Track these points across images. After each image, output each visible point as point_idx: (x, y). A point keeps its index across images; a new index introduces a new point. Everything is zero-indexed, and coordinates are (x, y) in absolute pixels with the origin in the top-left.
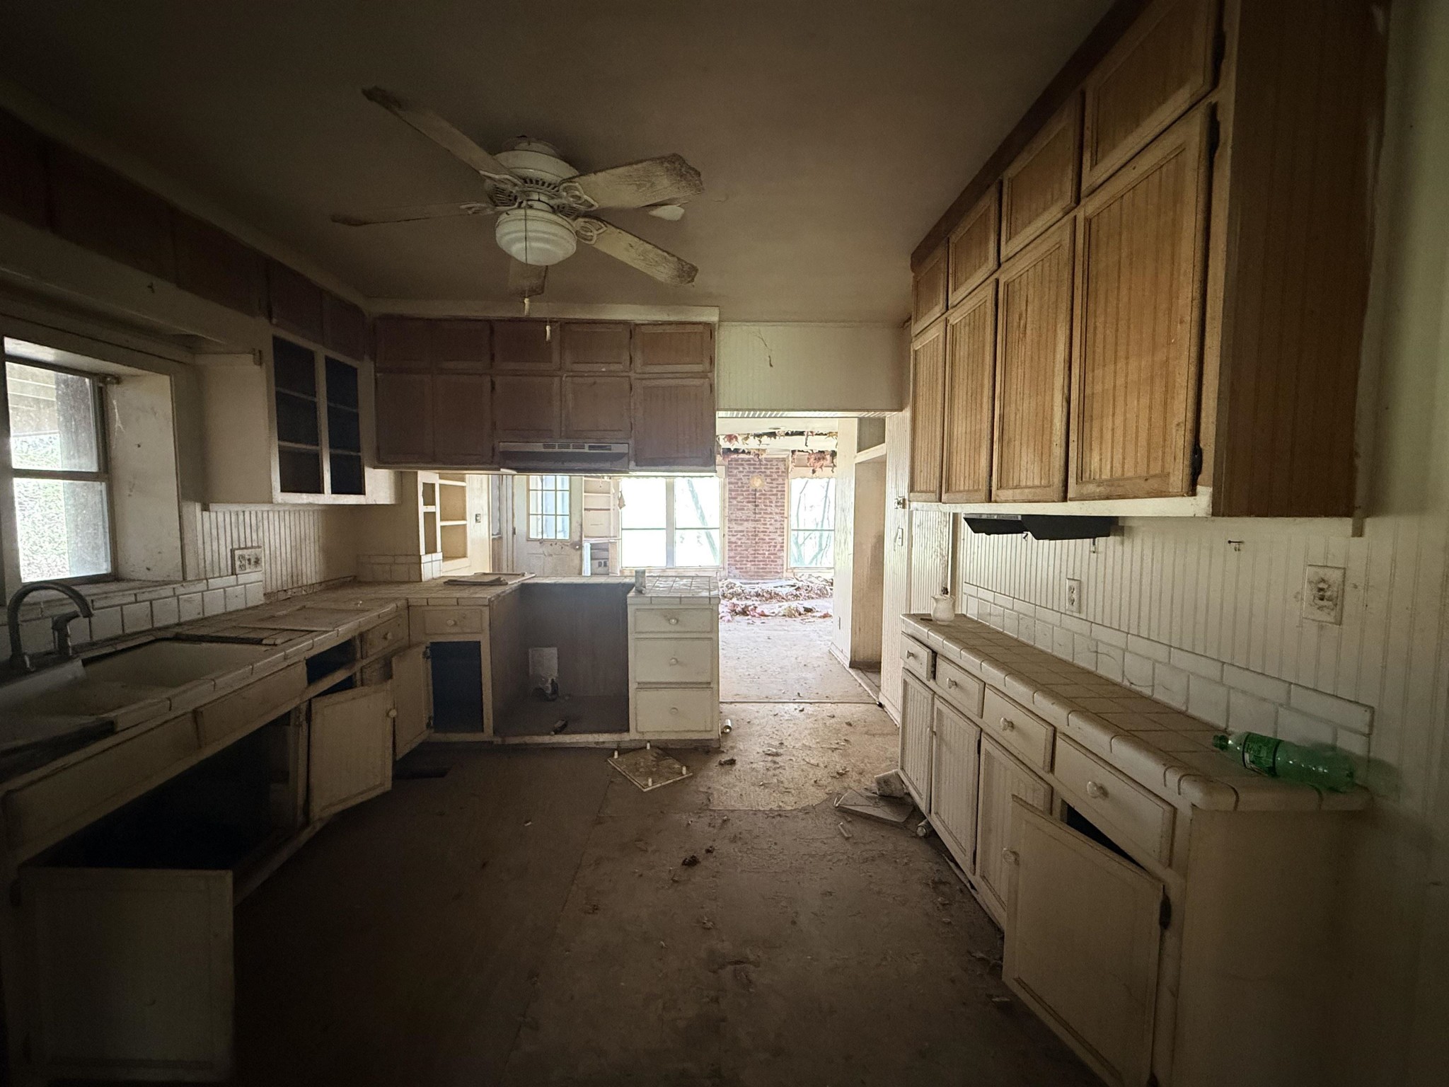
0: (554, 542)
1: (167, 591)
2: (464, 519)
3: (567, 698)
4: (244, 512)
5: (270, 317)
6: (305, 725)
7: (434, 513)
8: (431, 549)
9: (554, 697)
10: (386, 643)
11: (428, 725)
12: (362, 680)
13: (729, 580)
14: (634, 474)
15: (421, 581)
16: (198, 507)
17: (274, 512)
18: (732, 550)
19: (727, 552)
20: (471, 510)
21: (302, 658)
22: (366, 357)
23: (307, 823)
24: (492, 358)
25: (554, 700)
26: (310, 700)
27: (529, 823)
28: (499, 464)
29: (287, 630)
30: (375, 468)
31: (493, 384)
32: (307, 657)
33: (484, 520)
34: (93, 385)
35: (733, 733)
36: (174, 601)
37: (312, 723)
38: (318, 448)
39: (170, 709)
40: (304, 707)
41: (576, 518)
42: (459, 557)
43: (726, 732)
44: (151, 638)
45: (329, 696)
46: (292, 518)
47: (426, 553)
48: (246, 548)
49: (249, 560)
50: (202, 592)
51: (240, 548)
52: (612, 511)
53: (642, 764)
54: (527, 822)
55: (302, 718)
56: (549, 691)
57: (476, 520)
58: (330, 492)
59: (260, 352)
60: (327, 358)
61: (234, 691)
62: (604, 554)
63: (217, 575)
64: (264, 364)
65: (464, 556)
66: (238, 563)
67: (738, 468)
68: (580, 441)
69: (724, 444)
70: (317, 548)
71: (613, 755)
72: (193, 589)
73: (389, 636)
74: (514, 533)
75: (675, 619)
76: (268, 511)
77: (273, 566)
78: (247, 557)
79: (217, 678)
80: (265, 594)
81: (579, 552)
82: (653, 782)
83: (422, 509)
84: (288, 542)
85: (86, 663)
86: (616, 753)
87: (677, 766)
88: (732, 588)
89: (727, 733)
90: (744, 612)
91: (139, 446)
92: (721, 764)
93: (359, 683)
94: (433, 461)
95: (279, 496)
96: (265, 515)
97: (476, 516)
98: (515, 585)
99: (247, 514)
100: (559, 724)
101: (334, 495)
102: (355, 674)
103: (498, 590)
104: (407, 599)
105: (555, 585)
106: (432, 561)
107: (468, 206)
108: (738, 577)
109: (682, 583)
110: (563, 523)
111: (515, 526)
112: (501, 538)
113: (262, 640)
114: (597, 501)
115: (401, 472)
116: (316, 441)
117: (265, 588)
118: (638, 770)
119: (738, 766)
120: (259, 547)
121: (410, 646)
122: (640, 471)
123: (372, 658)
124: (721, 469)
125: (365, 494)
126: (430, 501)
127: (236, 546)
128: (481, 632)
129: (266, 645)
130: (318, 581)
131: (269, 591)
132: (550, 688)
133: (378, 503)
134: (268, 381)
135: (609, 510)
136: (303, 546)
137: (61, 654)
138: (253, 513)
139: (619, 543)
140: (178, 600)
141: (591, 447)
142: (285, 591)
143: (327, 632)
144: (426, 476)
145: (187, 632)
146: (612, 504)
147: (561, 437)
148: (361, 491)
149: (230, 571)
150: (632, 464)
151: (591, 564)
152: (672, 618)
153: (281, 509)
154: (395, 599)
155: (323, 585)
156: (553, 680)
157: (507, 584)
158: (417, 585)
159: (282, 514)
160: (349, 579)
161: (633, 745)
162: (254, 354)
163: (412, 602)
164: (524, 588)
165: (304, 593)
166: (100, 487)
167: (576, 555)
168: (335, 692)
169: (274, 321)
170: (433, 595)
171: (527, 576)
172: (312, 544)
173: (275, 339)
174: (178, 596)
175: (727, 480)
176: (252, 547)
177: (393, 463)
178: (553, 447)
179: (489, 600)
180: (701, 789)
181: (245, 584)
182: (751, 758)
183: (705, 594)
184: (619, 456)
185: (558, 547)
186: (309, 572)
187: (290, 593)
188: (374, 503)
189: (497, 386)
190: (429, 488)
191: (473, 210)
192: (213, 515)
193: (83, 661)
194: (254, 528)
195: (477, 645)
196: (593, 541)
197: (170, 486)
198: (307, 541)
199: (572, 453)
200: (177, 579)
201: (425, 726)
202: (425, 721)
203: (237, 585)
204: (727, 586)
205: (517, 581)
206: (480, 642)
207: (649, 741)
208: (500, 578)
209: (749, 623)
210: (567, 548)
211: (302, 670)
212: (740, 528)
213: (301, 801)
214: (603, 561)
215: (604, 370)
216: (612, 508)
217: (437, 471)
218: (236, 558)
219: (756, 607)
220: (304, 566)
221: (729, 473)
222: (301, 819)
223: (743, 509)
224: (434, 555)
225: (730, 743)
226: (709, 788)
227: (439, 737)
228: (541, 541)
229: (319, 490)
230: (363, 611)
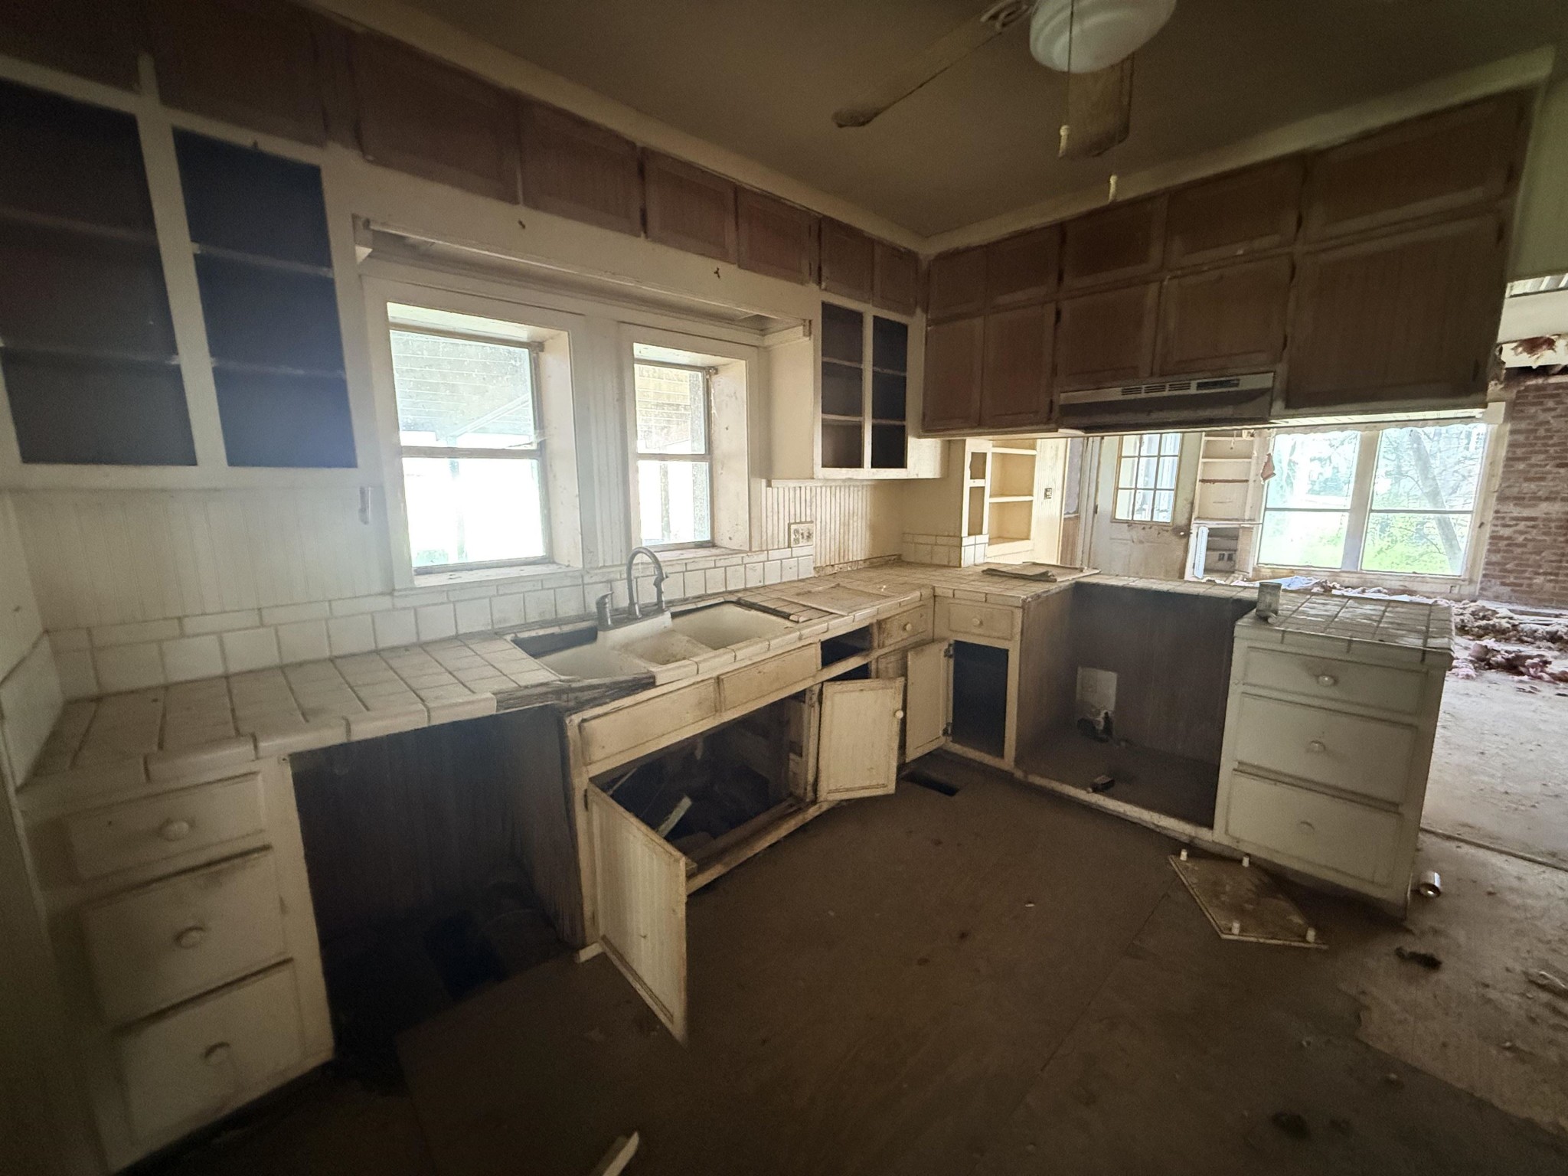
0: (1148, 525)
1: (737, 559)
2: (1032, 495)
3: (1123, 744)
4: (800, 487)
5: (819, 283)
6: (817, 705)
7: (983, 488)
8: (976, 530)
9: (1105, 736)
10: (905, 635)
11: (945, 732)
12: (877, 671)
13: (1480, 603)
14: (1282, 423)
15: (960, 566)
16: (764, 482)
17: (826, 487)
18: (1498, 551)
19: (1484, 552)
20: (1040, 483)
21: (816, 640)
22: (919, 311)
23: (814, 802)
24: (1060, 279)
25: (1102, 740)
26: (822, 683)
27: (1032, 905)
28: (1056, 422)
29: (813, 608)
30: (919, 437)
31: (1058, 313)
32: (822, 640)
33: (1056, 495)
34: (703, 376)
35: (1443, 902)
36: (742, 568)
37: (823, 705)
38: (862, 418)
39: (698, 673)
40: (817, 689)
41: (1185, 494)
42: (1023, 539)
43: (1421, 893)
44: (722, 600)
45: (839, 683)
46: (842, 493)
47: (969, 535)
48: (801, 523)
49: (802, 534)
50: (764, 562)
51: (795, 523)
52: (1251, 483)
53: (1228, 888)
54: (1030, 903)
55: (815, 698)
56: (1101, 726)
57: (1046, 495)
58: (870, 466)
59: (810, 321)
60: (876, 318)
61: (753, 664)
62: (1228, 543)
63: (776, 547)
64: (812, 336)
65: (1027, 538)
66: (793, 537)
67: (1541, 403)
68: (1183, 377)
69: (1513, 358)
70: (864, 524)
71: (1179, 855)
72: (755, 558)
73: (909, 627)
74: (1095, 511)
75: (1331, 677)
76: (821, 487)
77: (823, 541)
78: (801, 532)
79: (739, 649)
80: (815, 568)
81: (1184, 541)
82: (1243, 930)
83: (969, 483)
84: (838, 519)
85: (674, 615)
86: (1184, 854)
87: (1297, 920)
88: (1484, 618)
89: (1428, 897)
90: (1513, 666)
91: (727, 429)
92: (1399, 953)
93: (873, 674)
94: (983, 424)
95: (822, 472)
96: (819, 490)
97: (1046, 490)
98: (1067, 583)
99: (803, 489)
100: (1100, 780)
101: (874, 470)
102: (871, 662)
103: (1039, 588)
104: (934, 588)
105: (1124, 589)
106: (975, 544)
107: (992, 12)
108: (1506, 598)
109: (1359, 611)
110: (1165, 500)
111: (1099, 503)
112: (1078, 518)
113: (790, 615)
114: (1226, 468)
115: (949, 441)
116: (859, 412)
117: (815, 562)
118: (1217, 897)
119: (1445, 976)
120: (811, 522)
121: (933, 641)
122: (1293, 416)
123: (891, 649)
124: (1499, 408)
125: (906, 467)
126: (978, 472)
127: (792, 521)
128: (1010, 639)
129: (792, 621)
130: (863, 558)
131: (818, 565)
132: (1103, 723)
133: (920, 477)
134: (815, 351)
135: (1247, 481)
136: (851, 522)
137: (657, 609)
138: (808, 488)
139: (1258, 529)
140: (745, 567)
141: (1200, 386)
142: (832, 566)
143: (843, 616)
144: (975, 444)
145: (747, 599)
146: (1252, 473)
147: (1152, 374)
148: (901, 464)
149: (786, 544)
150: (1278, 406)
151: (1207, 556)
152: (1324, 675)
153: (833, 484)
154: (920, 587)
155: (868, 563)
156: (1106, 714)
157: (1055, 581)
158: (952, 571)
159: (833, 488)
160: (893, 558)
161: (1216, 849)
162: (804, 326)
163: (938, 592)
164: (1079, 588)
165: (849, 569)
166: (704, 466)
167: (1177, 544)
168: (847, 680)
169: (823, 285)
170: (962, 586)
171: (1087, 572)
172: (860, 521)
173: (824, 304)
174: (745, 565)
175: (1508, 427)
176: (806, 522)
177: (938, 431)
178: (1138, 390)
179: (1024, 601)
180: (1343, 986)
181: (798, 557)
182: (1487, 974)
183: (1413, 641)
184: (1252, 396)
185: (1154, 531)
186: (855, 549)
187: (836, 568)
188: (915, 477)
189: (1066, 316)
190: (979, 459)
191: (1002, 16)
192: (775, 490)
193: (671, 614)
194: (808, 504)
195: (1005, 653)
196: (1213, 525)
197: (743, 466)
198: (855, 517)
199: (1169, 397)
200: (745, 549)
201: (941, 732)
202: (942, 726)
203: (792, 557)
204: (1473, 614)
205: (1070, 578)
206: (1007, 651)
207: (1248, 855)
208: (1047, 572)
209: (1520, 690)
210: (1166, 534)
211: (816, 652)
212: (1526, 513)
213: (811, 778)
214: (1226, 553)
215: (1240, 252)
216: (1252, 478)
217: (991, 437)
218: (792, 531)
219: (1546, 663)
220: (850, 542)
221: (1514, 411)
222: (810, 795)
223: (1542, 479)
224: (978, 537)
225: (1428, 920)
226: (1363, 993)
227: (956, 748)
228: (1130, 524)
229: (859, 464)
230: (886, 597)
